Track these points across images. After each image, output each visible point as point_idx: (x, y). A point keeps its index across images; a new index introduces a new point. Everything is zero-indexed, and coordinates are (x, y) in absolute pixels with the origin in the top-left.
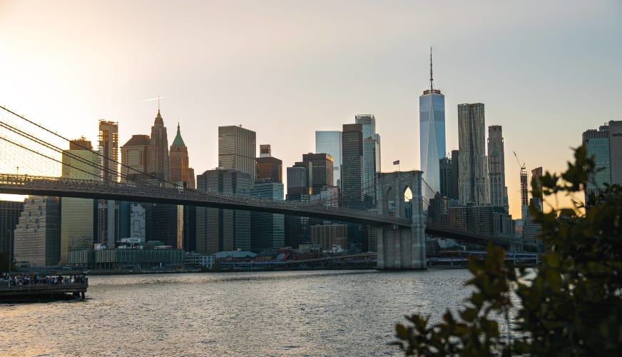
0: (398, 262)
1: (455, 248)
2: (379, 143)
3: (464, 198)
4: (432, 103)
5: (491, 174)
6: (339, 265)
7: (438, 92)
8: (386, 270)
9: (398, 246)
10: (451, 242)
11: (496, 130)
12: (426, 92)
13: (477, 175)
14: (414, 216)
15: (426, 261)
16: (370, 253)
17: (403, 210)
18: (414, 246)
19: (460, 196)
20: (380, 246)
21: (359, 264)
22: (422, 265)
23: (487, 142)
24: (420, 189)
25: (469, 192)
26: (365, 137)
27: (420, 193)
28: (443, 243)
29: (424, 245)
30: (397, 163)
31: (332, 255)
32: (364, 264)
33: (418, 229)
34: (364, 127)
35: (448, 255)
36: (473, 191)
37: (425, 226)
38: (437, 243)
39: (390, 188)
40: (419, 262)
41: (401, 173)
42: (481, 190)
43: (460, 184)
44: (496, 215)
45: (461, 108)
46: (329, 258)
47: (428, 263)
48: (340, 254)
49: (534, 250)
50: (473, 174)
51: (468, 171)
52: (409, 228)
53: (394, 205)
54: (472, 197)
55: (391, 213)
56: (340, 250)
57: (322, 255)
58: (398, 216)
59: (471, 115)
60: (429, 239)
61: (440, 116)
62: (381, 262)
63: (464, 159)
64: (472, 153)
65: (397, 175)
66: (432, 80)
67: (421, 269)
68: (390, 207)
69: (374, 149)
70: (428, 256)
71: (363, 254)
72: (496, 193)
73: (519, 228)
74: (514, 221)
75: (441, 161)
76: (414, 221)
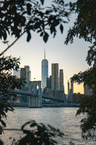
0: (34, 105)
1: (50, 102)
2: (30, 73)
3: (53, 88)
4: (45, 63)
5: (60, 82)
6: (19, 106)
7: (47, 60)
8: (31, 107)
9: (34, 101)
10: (49, 100)
11: (62, 70)
12: (43, 60)
13: (56, 82)
14: (39, 93)
15: (42, 105)
16: (27, 103)
17: (36, 91)
18: (39, 101)
19: (52, 88)
20: (30, 101)
21: (24, 106)
22: (41, 106)
23: (59, 74)
24: (41, 86)
25: (54, 87)
26: (27, 71)
27: (40, 87)
28: (46, 100)
29: (41, 101)
30: (35, 79)
31: (17, 103)
32: (25, 106)
33: (40, 97)
34: (26, 69)
35: (48, 104)
36: (55, 87)
37: (42, 96)
38: (45, 100)
39: (33, 85)
40: (40, 105)
41: (36, 81)
42: (57, 86)
43: (52, 85)
44: (61, 93)
45: (52, 64)
46: (16, 104)
47: (42, 106)
48: (19, 103)
49: (70, 102)
50: (55, 82)
51: (54, 81)
52: (38, 96)
53: (34, 90)
54: (55, 88)
55: (33, 92)
56: (19, 102)
57: (14, 103)
58: (34, 93)
59: (55, 66)
60: (43, 99)
61: (47, 67)
62: (30, 105)
63: (53, 78)
64: (55, 77)
65: (34, 82)
66: (45, 57)
67: (41, 107)
68: (33, 90)
69: (29, 75)
70: (42, 104)
71: (25, 103)
72: (61, 87)
73: (67, 97)
74: (66, 95)
75: (47, 78)
76: (39, 94)
